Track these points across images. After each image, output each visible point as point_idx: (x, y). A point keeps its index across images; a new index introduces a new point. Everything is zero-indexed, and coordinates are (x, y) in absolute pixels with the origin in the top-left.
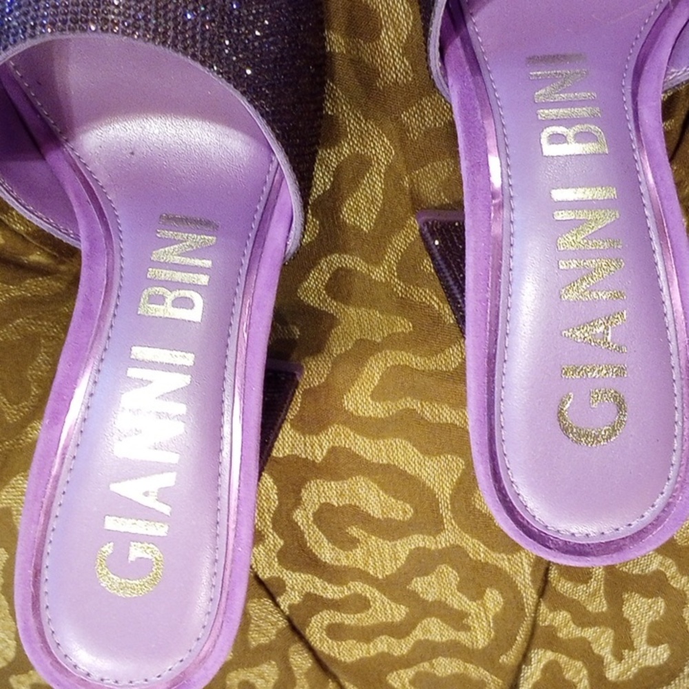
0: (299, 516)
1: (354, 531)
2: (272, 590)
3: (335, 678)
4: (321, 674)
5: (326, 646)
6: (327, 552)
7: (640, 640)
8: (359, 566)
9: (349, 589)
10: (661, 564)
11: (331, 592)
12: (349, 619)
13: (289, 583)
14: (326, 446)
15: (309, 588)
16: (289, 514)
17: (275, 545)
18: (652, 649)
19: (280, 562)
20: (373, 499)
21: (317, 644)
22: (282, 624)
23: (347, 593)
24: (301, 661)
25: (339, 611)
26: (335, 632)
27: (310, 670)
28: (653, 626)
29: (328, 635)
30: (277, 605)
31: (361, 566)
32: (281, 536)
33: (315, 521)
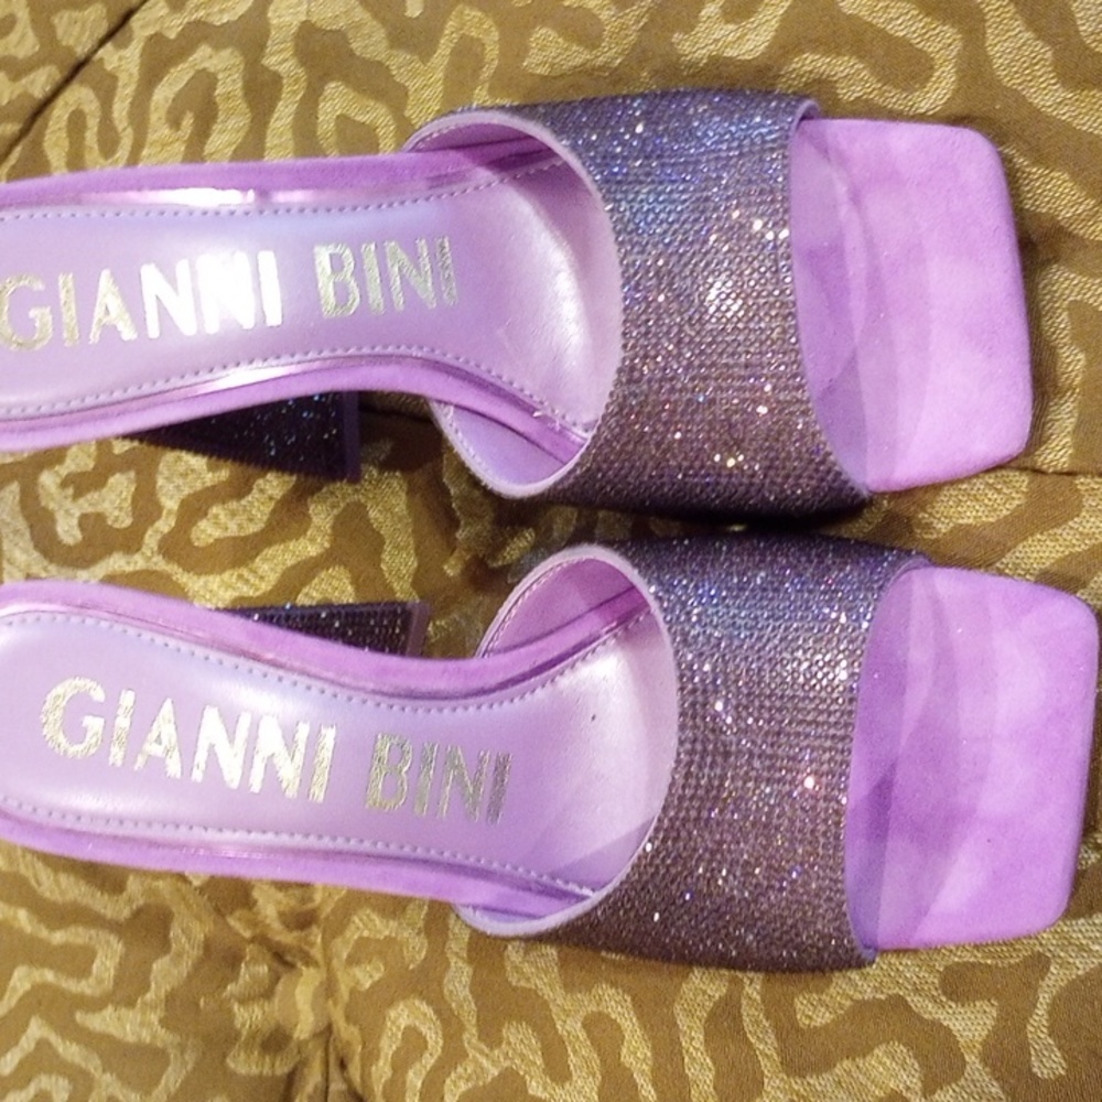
0: (204, 51)
1: (188, 122)
2: (118, 35)
3: (24, 133)
4: (28, 112)
5: (60, 113)
6: (163, 94)
7: (85, 505)
8: (149, 136)
9: (124, 129)
10: (170, 512)
11: (120, 110)
12: (91, 137)
13: (127, 53)
14: (282, 69)
15: (123, 78)
16: (205, 38)
17: (169, 28)
18: (75, 522)
19: (151, 37)
20: (226, 138)
21: (60, 102)
22: (81, 51)
23: (120, 128)
24: (39, 83)
25: (100, 122)
26: (77, 121)
27: (31, 96)
28: (100, 517)
29: (73, 112)
30: (102, 43)
31: (151, 137)
32: (181, 35)
33: (199, 72)
